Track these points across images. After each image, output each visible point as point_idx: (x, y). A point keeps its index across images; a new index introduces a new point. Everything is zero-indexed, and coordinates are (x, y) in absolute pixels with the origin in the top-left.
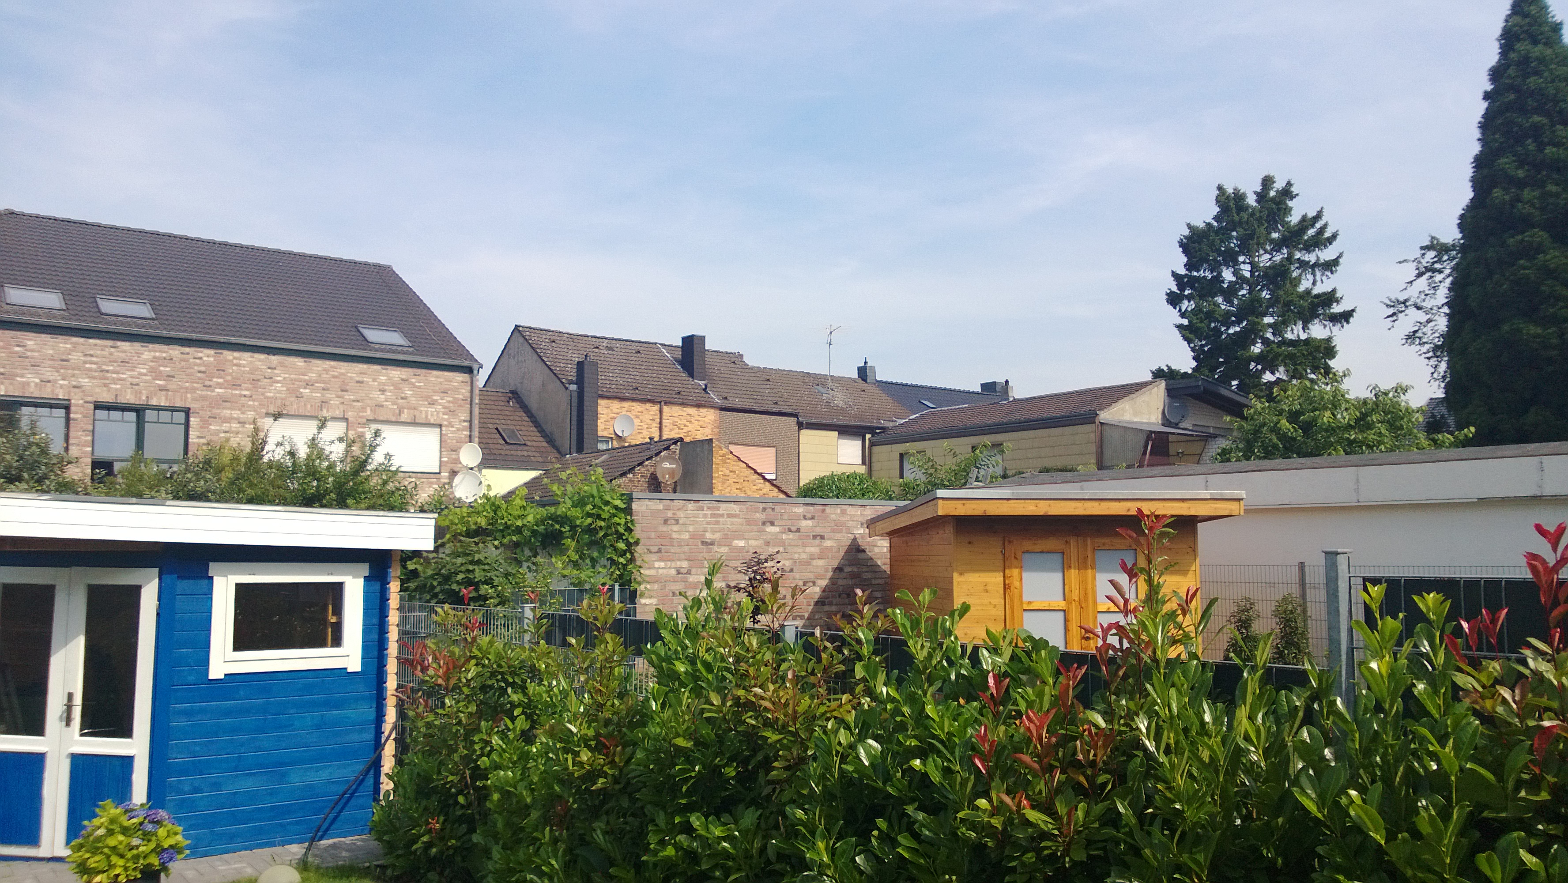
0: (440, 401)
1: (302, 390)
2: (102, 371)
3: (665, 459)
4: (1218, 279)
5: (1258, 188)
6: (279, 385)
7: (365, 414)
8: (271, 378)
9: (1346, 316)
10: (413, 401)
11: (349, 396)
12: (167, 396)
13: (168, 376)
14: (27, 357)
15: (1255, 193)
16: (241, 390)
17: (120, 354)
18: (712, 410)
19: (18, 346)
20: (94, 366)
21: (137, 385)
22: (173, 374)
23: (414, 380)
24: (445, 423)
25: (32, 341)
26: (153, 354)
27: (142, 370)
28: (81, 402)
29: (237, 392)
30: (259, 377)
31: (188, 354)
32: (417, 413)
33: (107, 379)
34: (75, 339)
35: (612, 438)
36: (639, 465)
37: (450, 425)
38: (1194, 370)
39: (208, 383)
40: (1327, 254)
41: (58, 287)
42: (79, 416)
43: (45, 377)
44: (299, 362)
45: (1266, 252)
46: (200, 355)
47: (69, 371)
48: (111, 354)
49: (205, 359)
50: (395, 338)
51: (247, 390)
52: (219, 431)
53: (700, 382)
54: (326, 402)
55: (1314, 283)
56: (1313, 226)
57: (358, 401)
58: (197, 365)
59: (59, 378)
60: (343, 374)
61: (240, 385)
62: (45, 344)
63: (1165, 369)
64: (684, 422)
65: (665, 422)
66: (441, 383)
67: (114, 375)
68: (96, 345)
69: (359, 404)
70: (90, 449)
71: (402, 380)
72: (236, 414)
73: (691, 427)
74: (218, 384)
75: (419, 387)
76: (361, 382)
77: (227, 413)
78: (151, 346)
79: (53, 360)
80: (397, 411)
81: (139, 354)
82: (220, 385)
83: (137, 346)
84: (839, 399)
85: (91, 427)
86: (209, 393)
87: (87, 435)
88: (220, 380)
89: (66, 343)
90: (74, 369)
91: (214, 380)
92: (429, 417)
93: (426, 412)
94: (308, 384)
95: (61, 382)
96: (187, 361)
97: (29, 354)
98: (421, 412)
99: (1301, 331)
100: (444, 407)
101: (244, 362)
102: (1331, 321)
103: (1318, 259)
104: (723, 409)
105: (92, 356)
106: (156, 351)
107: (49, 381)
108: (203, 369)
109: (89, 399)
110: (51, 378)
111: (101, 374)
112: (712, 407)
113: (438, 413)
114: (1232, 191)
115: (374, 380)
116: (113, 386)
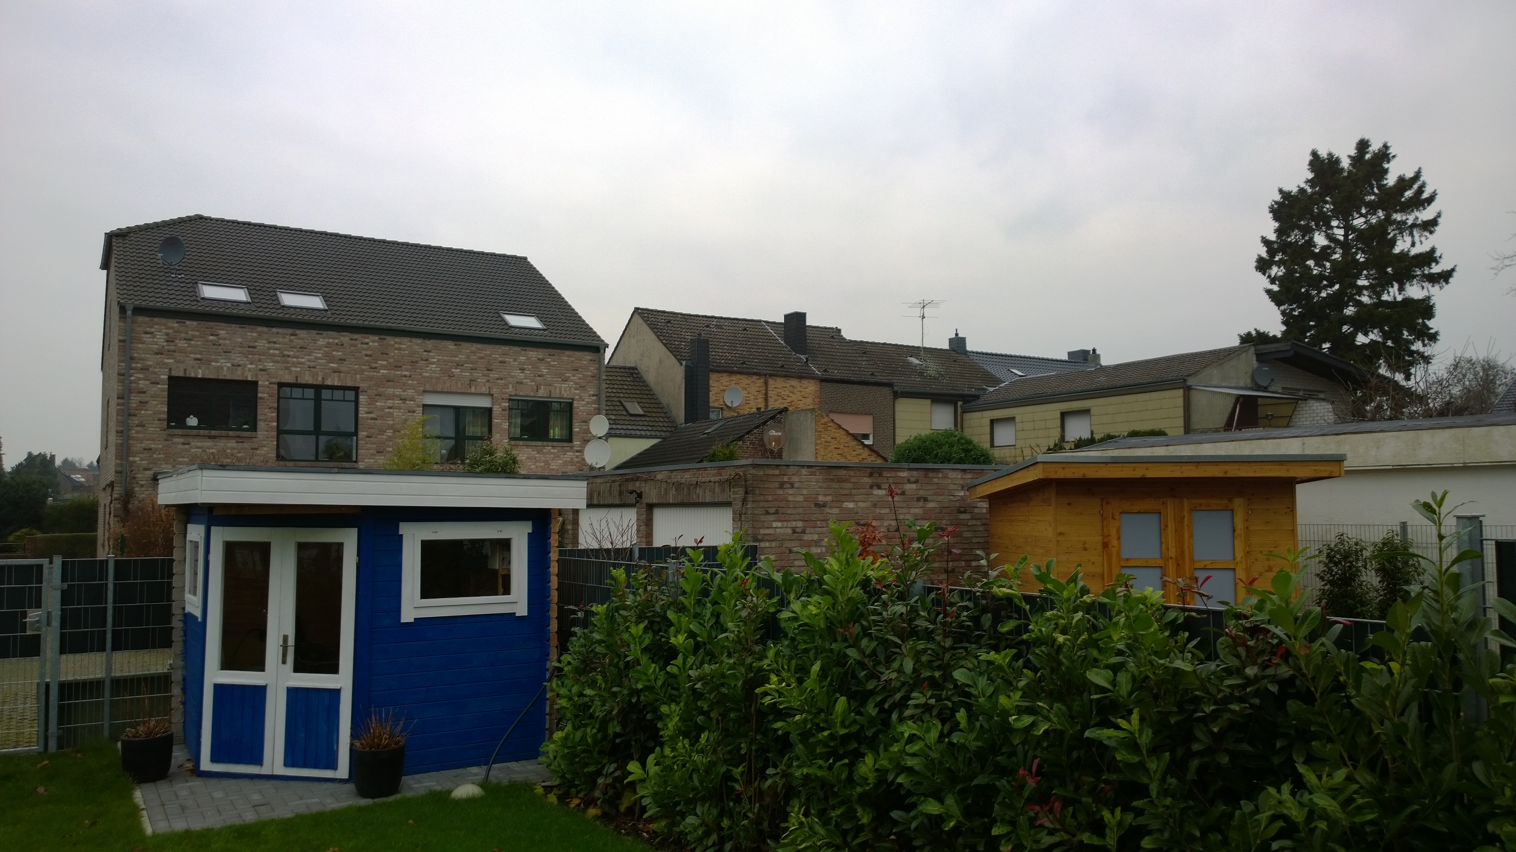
0: (572, 378)
1: (453, 370)
2: (284, 356)
3: (772, 428)
4: (1311, 243)
5: (1353, 152)
6: (434, 366)
7: (507, 390)
8: (427, 360)
9: (1446, 276)
10: (549, 378)
11: (494, 375)
12: (339, 376)
13: (340, 360)
14: (220, 345)
15: (1349, 156)
16: (402, 371)
17: (299, 341)
18: (813, 382)
19: (212, 335)
20: (277, 352)
21: (314, 367)
22: (344, 357)
23: (549, 360)
24: (577, 397)
25: (224, 331)
26: (327, 340)
27: (318, 355)
28: (267, 383)
29: (399, 373)
30: (417, 359)
31: (356, 340)
32: (552, 389)
33: (288, 363)
34: (260, 329)
35: (722, 409)
36: (748, 433)
37: (581, 399)
38: (1284, 333)
39: (374, 365)
40: (1426, 215)
41: (243, 283)
42: (266, 395)
43: (237, 361)
44: (450, 345)
45: (1362, 215)
46: (367, 340)
47: (257, 357)
48: (291, 341)
49: (371, 344)
50: (531, 322)
51: (406, 371)
52: (382, 409)
53: (802, 356)
54: (474, 381)
55: (1413, 244)
56: (1410, 187)
57: (501, 379)
58: (364, 349)
59: (247, 362)
60: (488, 355)
61: (401, 367)
62: (235, 333)
63: (1254, 333)
64: (787, 393)
65: (770, 393)
66: (572, 362)
67: (295, 360)
68: (278, 333)
69: (503, 382)
70: (275, 424)
71: (539, 359)
72: (398, 392)
73: (794, 398)
74: (382, 366)
75: (554, 366)
76: (504, 362)
77: (390, 391)
78: (325, 333)
79: (242, 347)
80: (535, 388)
81: (315, 341)
82: (384, 367)
83: (313, 333)
84: (933, 368)
85: (276, 405)
86: (375, 374)
87: (273, 412)
88: (385, 363)
89: (252, 332)
90: (260, 354)
91: (379, 362)
92: (563, 392)
93: (560, 388)
94: (459, 365)
95: (249, 366)
96: (355, 346)
97: (221, 341)
98: (556, 387)
99: (1397, 293)
100: (576, 384)
101: (404, 346)
102: (1430, 282)
103: (1417, 218)
104: (823, 380)
105: (275, 343)
106: (329, 338)
107: (239, 366)
108: (369, 353)
109: (274, 380)
110: (241, 362)
111: (284, 358)
112: (813, 378)
113: (570, 388)
114: (1326, 157)
115: (515, 360)
116: (293, 369)
